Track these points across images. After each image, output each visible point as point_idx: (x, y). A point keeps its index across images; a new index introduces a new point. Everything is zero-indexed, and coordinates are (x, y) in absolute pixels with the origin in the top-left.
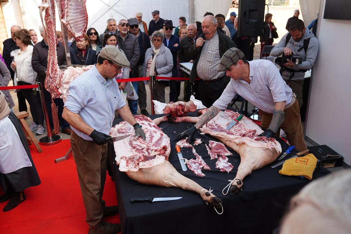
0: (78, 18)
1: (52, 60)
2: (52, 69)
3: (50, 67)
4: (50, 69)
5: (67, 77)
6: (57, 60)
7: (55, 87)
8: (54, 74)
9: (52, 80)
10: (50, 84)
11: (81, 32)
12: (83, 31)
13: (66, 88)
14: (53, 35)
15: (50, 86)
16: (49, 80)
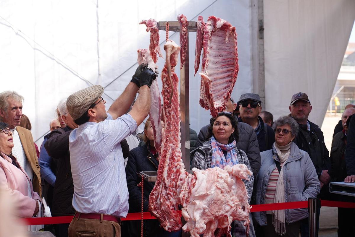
0: (218, 74)
1: (170, 150)
2: (170, 169)
3: (167, 165)
4: (166, 169)
5: (204, 184)
6: (181, 151)
7: (171, 207)
8: (173, 180)
9: (168, 192)
10: (162, 201)
11: (221, 100)
12: (224, 97)
13: (201, 207)
14: (176, 101)
15: (161, 204)
16: (161, 193)
